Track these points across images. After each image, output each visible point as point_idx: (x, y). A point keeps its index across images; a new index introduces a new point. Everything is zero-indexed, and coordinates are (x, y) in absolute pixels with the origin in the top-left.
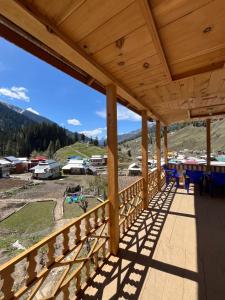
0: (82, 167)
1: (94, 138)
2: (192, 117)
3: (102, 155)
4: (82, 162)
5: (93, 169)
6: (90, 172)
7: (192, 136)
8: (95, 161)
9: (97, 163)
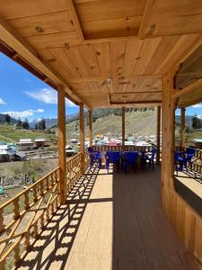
0: (5, 153)
1: (23, 121)
2: (112, 103)
3: (33, 138)
4: (6, 147)
5: (21, 154)
6: (17, 158)
7: (113, 123)
8: (23, 145)
9: (26, 147)
